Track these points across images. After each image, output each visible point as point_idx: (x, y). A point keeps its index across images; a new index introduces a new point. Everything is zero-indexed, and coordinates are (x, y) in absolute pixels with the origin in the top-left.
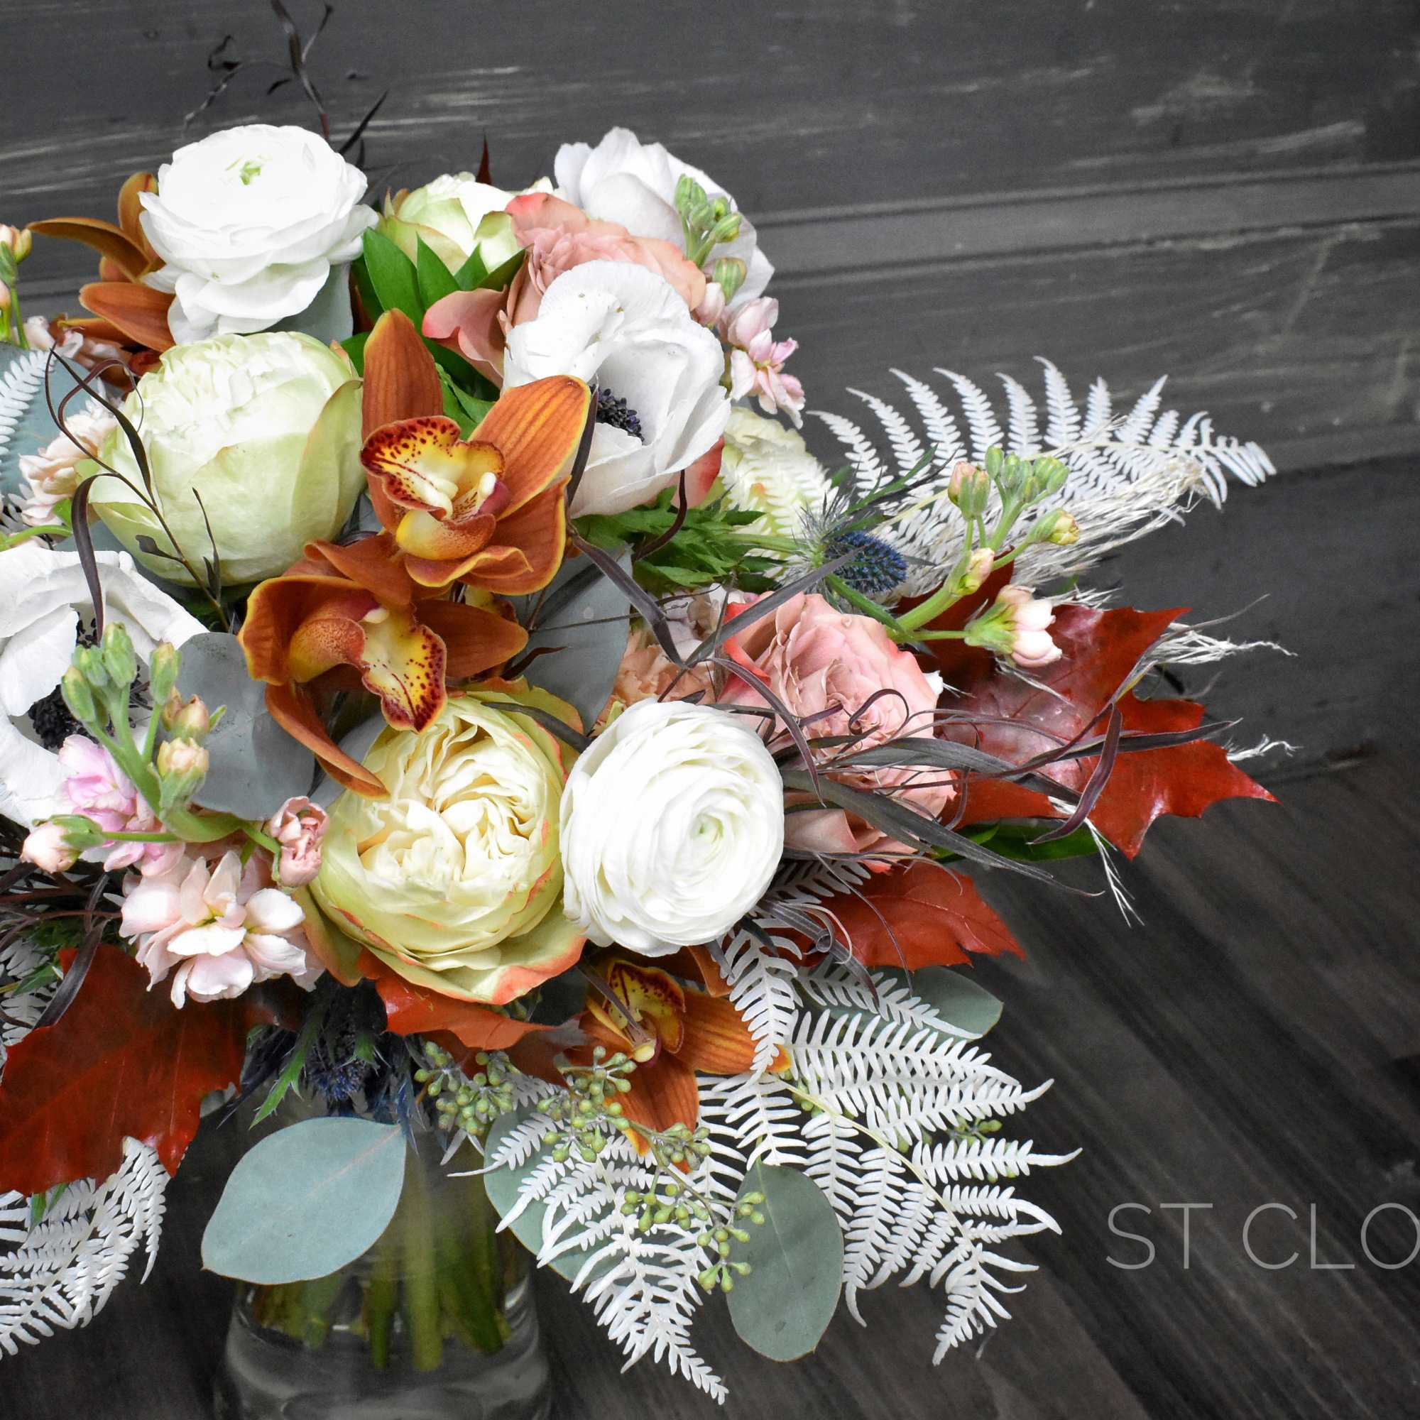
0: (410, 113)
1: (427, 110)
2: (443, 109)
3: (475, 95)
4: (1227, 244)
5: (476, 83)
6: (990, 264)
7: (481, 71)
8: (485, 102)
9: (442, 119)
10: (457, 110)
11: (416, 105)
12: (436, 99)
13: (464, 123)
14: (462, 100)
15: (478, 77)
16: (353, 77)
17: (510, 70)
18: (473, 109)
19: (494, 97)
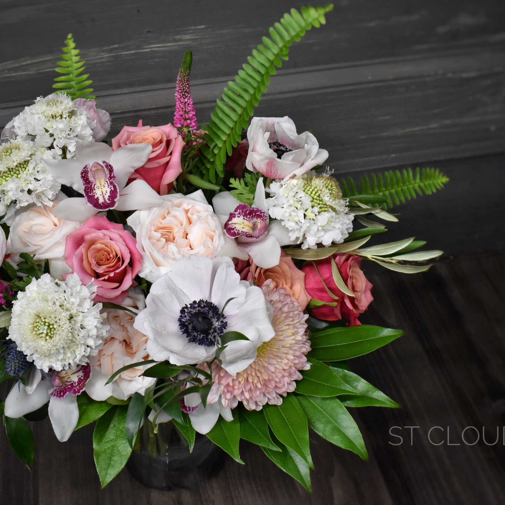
0: (169, 42)
1: (175, 41)
2: (180, 40)
3: (191, 35)
4: (473, 74)
5: (191, 31)
6: (381, 84)
7: (193, 28)
8: (195, 37)
9: (180, 43)
10: (186, 40)
11: (171, 39)
12: (178, 37)
13: (188, 44)
14: (187, 37)
15: (192, 30)
16: (148, 32)
17: (203, 27)
18: (190, 40)
19: (197, 35)
